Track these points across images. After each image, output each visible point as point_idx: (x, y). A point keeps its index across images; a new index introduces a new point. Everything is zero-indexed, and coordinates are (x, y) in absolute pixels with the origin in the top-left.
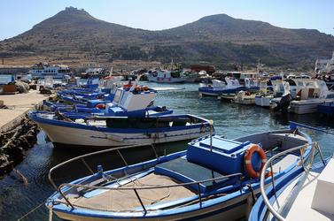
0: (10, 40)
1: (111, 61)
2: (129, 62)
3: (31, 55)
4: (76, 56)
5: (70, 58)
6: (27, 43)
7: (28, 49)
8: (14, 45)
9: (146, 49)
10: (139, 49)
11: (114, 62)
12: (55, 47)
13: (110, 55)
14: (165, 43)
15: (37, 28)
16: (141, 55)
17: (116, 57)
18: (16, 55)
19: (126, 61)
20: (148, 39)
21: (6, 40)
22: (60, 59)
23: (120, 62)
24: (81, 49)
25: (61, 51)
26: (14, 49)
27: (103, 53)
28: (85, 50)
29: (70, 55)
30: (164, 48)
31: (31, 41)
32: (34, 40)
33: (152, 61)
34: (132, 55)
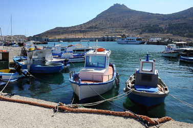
0: (86, 23)
1: (141, 34)
2: (152, 34)
3: (96, 31)
4: (120, 31)
5: (117, 32)
6: (94, 25)
8: (88, 26)
9: (163, 26)
10: (158, 26)
11: (143, 34)
12: (109, 26)
13: (140, 30)
14: (175, 22)
15: (99, 17)
16: (159, 30)
17: (144, 31)
18: (89, 31)
19: (150, 34)
20: (163, 19)
21: (84, 24)
22: (112, 33)
23: (147, 34)
24: (123, 27)
25: (111, 29)
26: (88, 28)
27: (136, 29)
28: (125, 27)
29: (117, 31)
30: (175, 25)
31: (96, 24)
32: (98, 23)
33: (167, 33)
34: (154, 30)
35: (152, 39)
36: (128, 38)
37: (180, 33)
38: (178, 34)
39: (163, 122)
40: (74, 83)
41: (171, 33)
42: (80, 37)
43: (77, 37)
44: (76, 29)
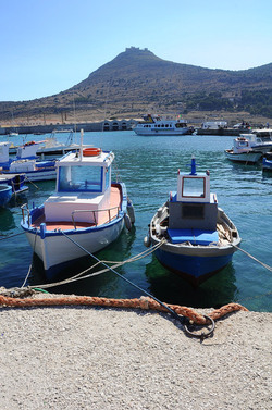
0: (66, 92)
1: (185, 112)
2: (209, 113)
3: (89, 108)
4: (142, 107)
5: (135, 111)
6: (85, 95)
7: (85, 101)
8: (72, 98)
9: (229, 96)
10: (220, 95)
11: (190, 114)
12: (116, 97)
13: (184, 105)
14: (255, 87)
15: (94, 76)
16: (223, 104)
17: (191, 107)
18: (74, 109)
19: (205, 112)
20: (231, 82)
21: (62, 93)
22: (123, 112)
23: (197, 114)
24: (147, 98)
25: (123, 103)
26: (71, 103)
27: (174, 103)
28: (152, 99)
29: (135, 107)
30: (254, 93)
31: (89, 92)
32: (92, 91)
33: (239, 111)
34: (212, 104)
35: (207, 123)
36: (158, 123)
37: (266, 109)
38: (260, 113)
39: (223, 317)
40: (31, 231)
41: (247, 110)
42: (54, 123)
43: (48, 123)
44: (45, 106)
